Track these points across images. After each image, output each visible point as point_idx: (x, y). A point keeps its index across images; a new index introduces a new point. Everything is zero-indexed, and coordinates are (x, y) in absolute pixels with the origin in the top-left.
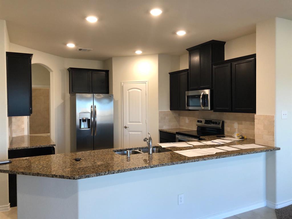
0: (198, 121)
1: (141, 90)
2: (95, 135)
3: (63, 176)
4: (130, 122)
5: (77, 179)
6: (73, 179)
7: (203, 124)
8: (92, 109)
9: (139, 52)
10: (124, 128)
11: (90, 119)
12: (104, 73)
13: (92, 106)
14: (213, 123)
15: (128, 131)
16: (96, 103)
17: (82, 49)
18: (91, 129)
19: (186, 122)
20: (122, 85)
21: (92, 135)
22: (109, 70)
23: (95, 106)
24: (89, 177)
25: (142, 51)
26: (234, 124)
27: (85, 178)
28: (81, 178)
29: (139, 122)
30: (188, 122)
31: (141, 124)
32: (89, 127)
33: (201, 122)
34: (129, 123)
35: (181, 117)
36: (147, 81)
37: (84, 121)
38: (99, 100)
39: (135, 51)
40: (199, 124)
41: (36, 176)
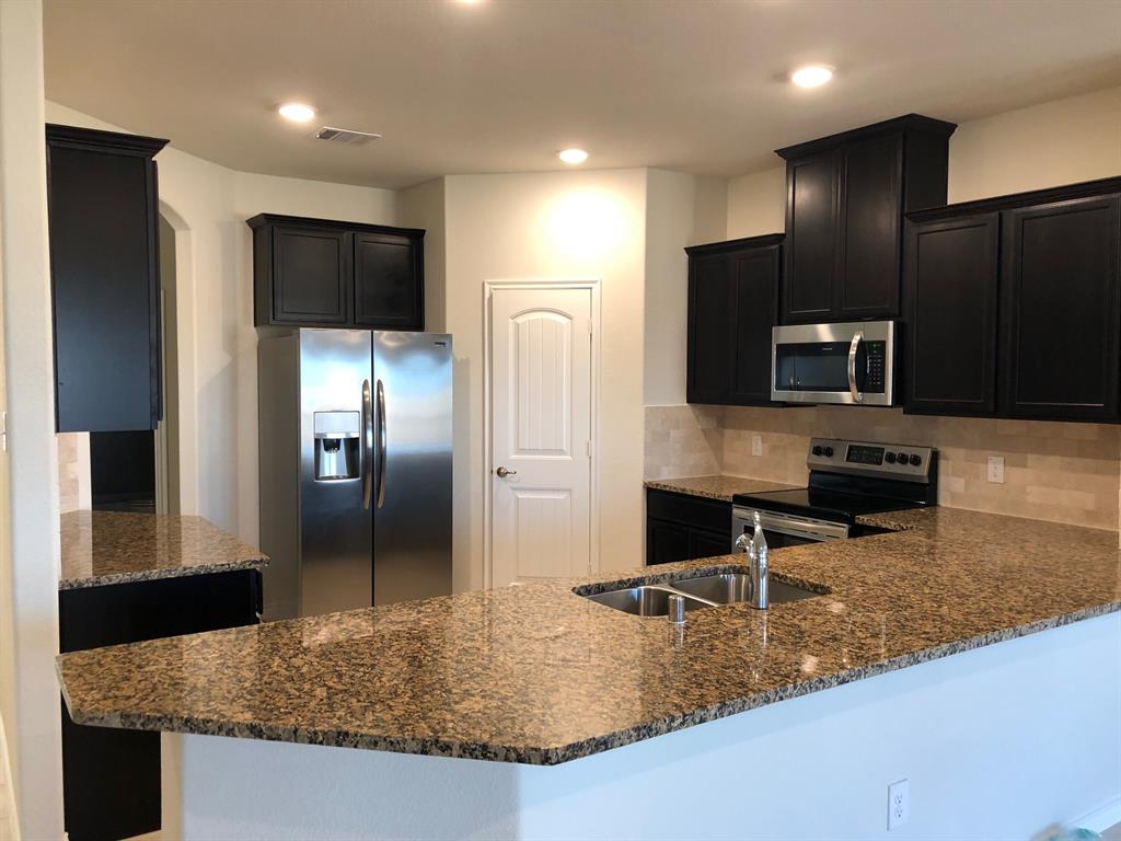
0: (817, 451)
1: (570, 318)
2: (380, 505)
3: (485, 747)
4: (520, 451)
5: (558, 762)
6: (543, 764)
7: (839, 462)
8: (366, 393)
9: (573, 156)
10: (495, 475)
11: (358, 439)
12: (405, 241)
13: (366, 383)
14: (891, 458)
15: (514, 489)
16: (383, 371)
17: (335, 132)
18: (364, 481)
19: (754, 453)
20: (487, 296)
21: (367, 507)
22: (424, 231)
23: (379, 382)
24: (607, 749)
25: (588, 151)
26: (986, 462)
27: (591, 753)
28: (576, 757)
29: (561, 452)
30: (759, 453)
31: (569, 458)
32: (353, 472)
33: (829, 452)
34: (514, 457)
35: (729, 432)
36: (595, 282)
37: (332, 445)
38: (394, 356)
39: (558, 152)
40: (824, 462)
41: (328, 744)
